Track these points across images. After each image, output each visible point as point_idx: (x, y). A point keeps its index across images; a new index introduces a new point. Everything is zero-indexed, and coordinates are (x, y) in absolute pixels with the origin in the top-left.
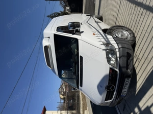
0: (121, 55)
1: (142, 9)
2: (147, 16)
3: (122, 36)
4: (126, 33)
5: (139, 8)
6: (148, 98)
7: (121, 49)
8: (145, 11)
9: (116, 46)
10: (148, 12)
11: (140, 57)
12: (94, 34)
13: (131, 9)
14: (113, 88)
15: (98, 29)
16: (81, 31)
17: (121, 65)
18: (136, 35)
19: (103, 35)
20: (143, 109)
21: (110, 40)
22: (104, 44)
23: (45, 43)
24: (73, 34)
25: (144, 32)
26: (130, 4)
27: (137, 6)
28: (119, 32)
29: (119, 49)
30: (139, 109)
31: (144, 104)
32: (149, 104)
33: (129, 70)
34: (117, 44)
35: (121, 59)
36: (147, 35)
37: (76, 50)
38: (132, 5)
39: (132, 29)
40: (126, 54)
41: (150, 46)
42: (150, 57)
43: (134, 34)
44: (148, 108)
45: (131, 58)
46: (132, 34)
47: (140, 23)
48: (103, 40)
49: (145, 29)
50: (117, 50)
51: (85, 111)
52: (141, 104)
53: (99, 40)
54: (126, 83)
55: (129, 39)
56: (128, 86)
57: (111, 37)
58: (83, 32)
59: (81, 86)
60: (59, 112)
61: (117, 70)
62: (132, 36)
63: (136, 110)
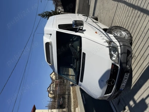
0: (123, 52)
1: (139, 12)
2: (144, 18)
3: (121, 35)
4: (124, 33)
5: (136, 11)
6: (143, 91)
7: (122, 47)
8: (142, 14)
9: (118, 44)
10: (145, 15)
11: (136, 55)
12: (96, 33)
13: (128, 12)
14: (113, 82)
15: (98, 28)
16: (83, 29)
17: (122, 61)
18: (132, 35)
19: (105, 34)
20: (138, 101)
21: (112, 38)
22: (107, 41)
23: (46, 39)
24: (76, 32)
25: (141, 33)
26: (128, 7)
27: (134, 9)
28: (118, 32)
29: (120, 46)
30: (135, 102)
31: (139, 97)
32: (144, 96)
33: (128, 66)
34: (119, 42)
35: (122, 55)
36: (143, 35)
37: (78, 47)
38: (129, 8)
39: (129, 30)
40: (126, 51)
41: (147, 45)
42: (146, 54)
43: (130, 34)
44: (143, 101)
45: (130, 55)
46: (129, 34)
47: (137, 24)
48: (106, 38)
49: (142, 30)
50: (119, 47)
51: (77, 109)
52: (136, 97)
53: (102, 38)
54: (125, 77)
55: (126, 38)
56: (126, 80)
57: (112, 36)
58: (85, 30)
59: (82, 81)
60: (50, 110)
61: (118, 65)
62: (129, 36)
63: (131, 103)
